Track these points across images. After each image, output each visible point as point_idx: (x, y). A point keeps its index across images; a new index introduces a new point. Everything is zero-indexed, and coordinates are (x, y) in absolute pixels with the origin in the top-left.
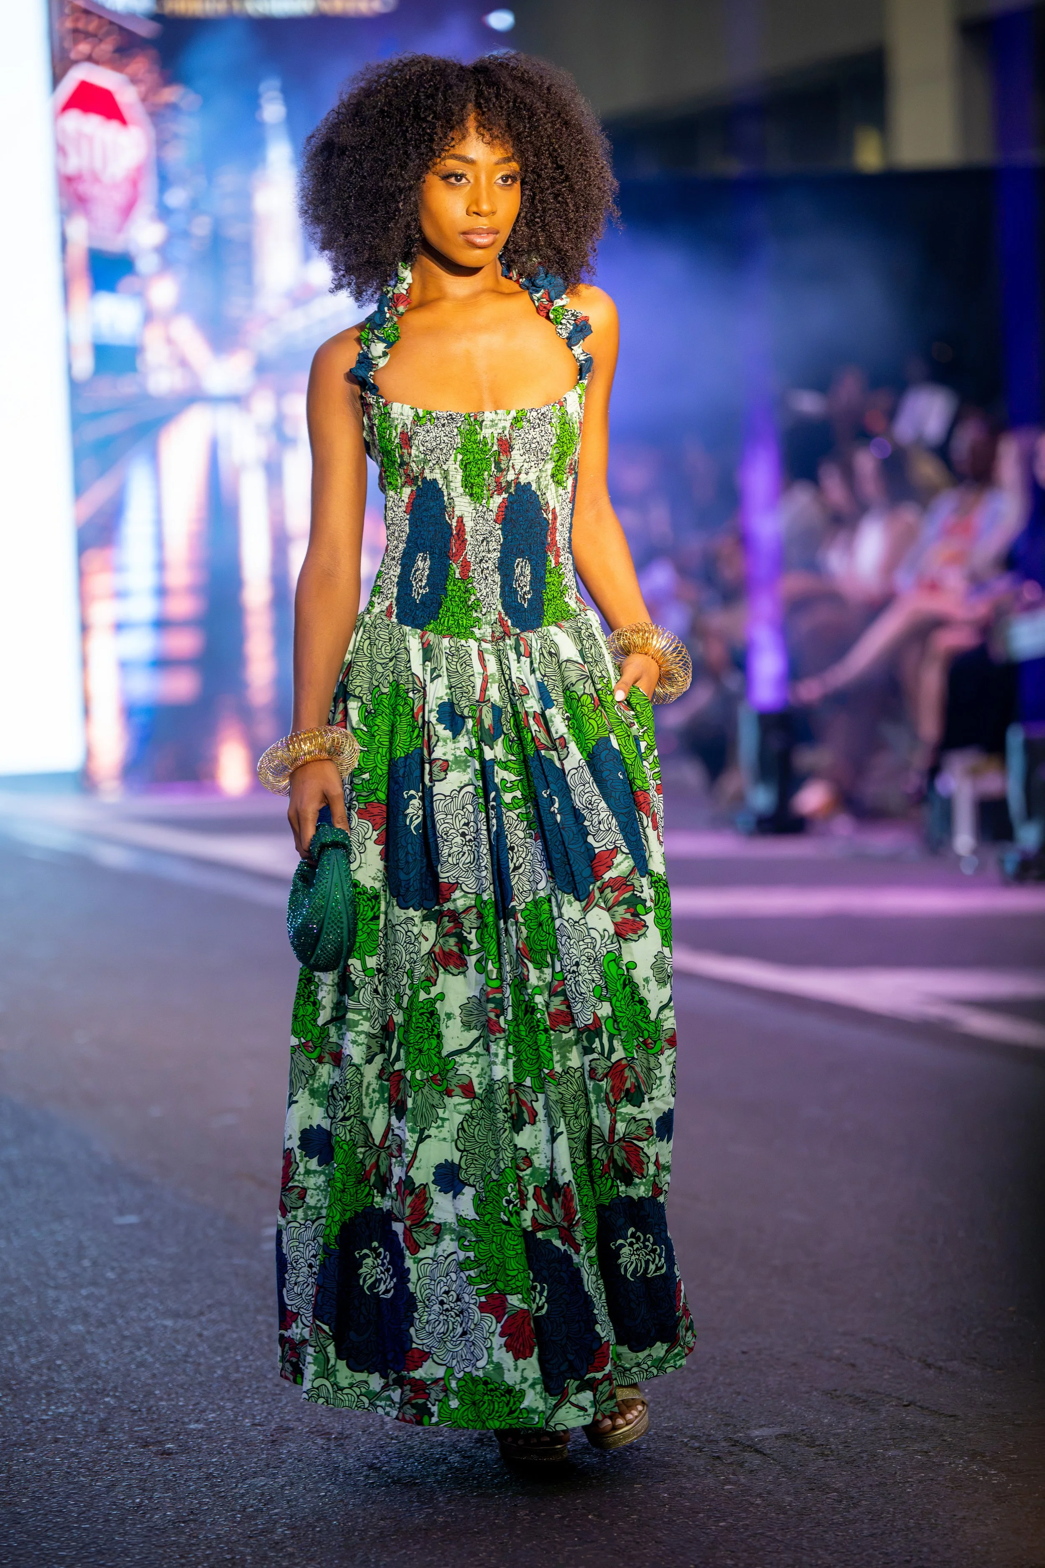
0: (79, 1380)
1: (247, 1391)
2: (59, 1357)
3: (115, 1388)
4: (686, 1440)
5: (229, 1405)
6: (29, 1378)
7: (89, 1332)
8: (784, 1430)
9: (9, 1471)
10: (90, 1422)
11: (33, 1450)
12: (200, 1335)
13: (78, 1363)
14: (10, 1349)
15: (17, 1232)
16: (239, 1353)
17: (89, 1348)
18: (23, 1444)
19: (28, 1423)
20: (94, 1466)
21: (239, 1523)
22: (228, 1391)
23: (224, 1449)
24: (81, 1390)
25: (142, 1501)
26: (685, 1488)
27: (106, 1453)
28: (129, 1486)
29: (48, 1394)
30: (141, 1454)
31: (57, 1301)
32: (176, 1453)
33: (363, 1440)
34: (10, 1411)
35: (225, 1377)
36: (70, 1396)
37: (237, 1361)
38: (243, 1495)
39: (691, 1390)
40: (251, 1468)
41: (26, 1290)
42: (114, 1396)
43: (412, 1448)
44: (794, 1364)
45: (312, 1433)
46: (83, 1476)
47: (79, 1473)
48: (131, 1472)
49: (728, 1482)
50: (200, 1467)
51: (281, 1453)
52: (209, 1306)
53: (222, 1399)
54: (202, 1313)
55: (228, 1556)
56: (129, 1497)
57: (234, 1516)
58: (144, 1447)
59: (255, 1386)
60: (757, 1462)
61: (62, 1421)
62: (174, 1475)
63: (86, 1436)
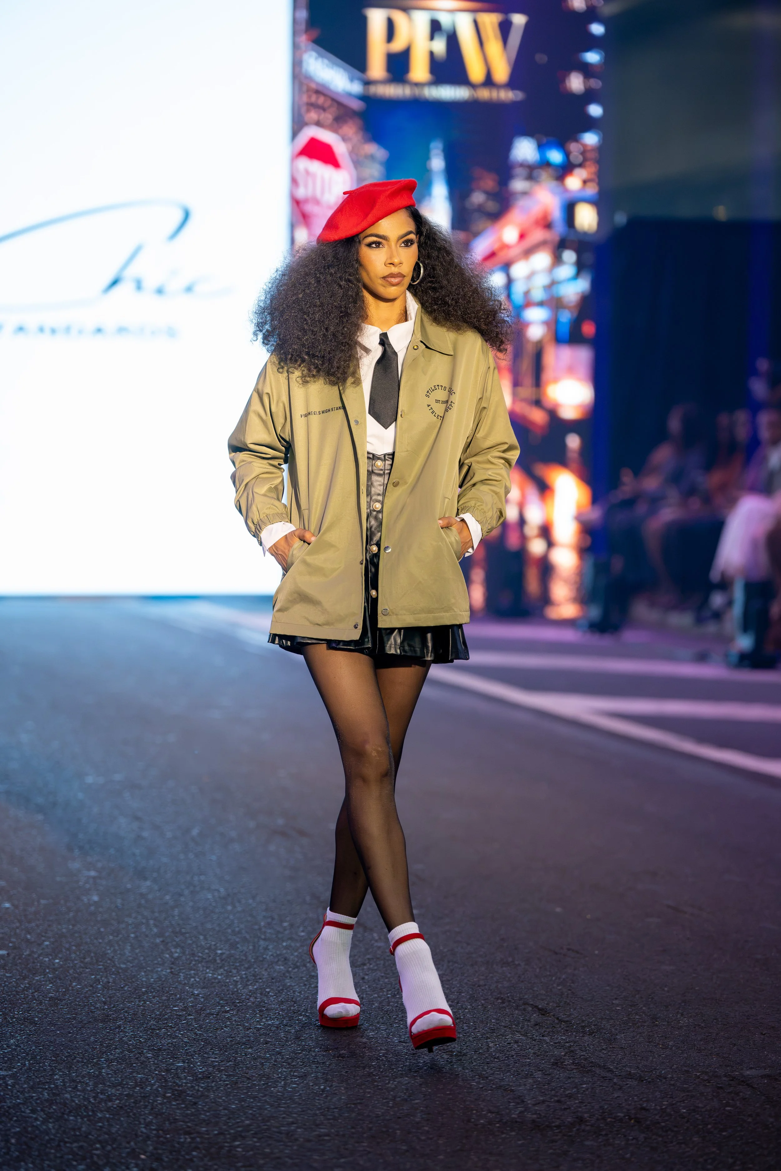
0: (282, 1003)
1: (395, 1018)
2: (268, 987)
3: (306, 1010)
4: (698, 1074)
5: (383, 1027)
6: (248, 999)
7: (288, 972)
8: (767, 1071)
9: (235, 1061)
10: (289, 1032)
11: (251, 1048)
12: (363, 978)
13: (280, 992)
14: (235, 978)
15: (239, 902)
16: (390, 992)
17: (288, 982)
18: (244, 1044)
19: (248, 1029)
20: (293, 1062)
21: (391, 1107)
22: (382, 1018)
23: (380, 1056)
24: (282, 1010)
25: (325, 1088)
26: (698, 1107)
27: (300, 1053)
28: (317, 1078)
29: (261, 1011)
30: (323, 1055)
31: (266, 949)
32: (348, 1057)
33: (475, 1057)
34: (235, 1020)
35: (380, 1008)
36: (276, 1014)
37: (388, 997)
38: (393, 1089)
39: (701, 1040)
40: (399, 1071)
41: (245, 940)
42: (305, 1016)
43: (509, 1065)
44: (773, 1027)
45: (440, 1050)
46: (285, 1068)
47: (282, 1066)
48: (317, 1067)
49: (728, 1104)
50: (364, 1068)
51: (419, 1062)
52: (369, 959)
53: (378, 1023)
54: (364, 964)
55: (384, 1129)
56: (316, 1085)
57: (388, 1103)
58: (326, 1051)
59: (400, 1016)
60: (749, 1093)
61: (270, 1030)
62: (347, 1072)
63: (287, 1041)
